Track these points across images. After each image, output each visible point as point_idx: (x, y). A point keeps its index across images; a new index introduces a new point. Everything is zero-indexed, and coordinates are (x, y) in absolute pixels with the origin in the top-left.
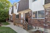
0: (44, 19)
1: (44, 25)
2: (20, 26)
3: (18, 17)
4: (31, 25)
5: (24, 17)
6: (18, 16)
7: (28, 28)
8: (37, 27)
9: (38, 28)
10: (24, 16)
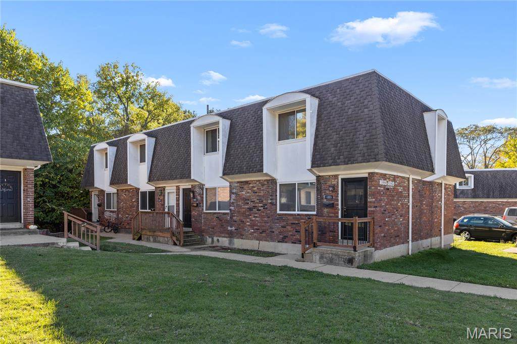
0: (229, 212)
1: (229, 228)
2: (161, 239)
3: (152, 206)
4: (201, 232)
5: (178, 205)
6: (152, 199)
7: (185, 241)
8: (215, 239)
9: (218, 240)
10: (178, 200)
